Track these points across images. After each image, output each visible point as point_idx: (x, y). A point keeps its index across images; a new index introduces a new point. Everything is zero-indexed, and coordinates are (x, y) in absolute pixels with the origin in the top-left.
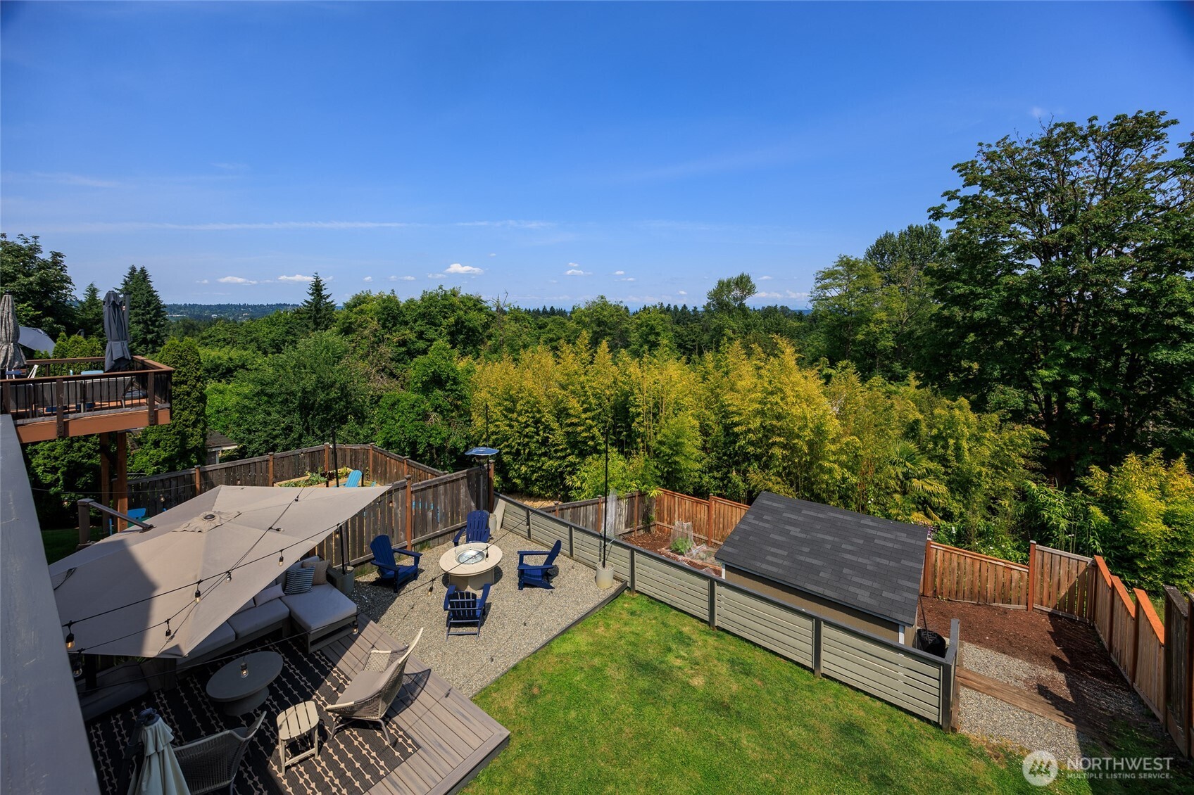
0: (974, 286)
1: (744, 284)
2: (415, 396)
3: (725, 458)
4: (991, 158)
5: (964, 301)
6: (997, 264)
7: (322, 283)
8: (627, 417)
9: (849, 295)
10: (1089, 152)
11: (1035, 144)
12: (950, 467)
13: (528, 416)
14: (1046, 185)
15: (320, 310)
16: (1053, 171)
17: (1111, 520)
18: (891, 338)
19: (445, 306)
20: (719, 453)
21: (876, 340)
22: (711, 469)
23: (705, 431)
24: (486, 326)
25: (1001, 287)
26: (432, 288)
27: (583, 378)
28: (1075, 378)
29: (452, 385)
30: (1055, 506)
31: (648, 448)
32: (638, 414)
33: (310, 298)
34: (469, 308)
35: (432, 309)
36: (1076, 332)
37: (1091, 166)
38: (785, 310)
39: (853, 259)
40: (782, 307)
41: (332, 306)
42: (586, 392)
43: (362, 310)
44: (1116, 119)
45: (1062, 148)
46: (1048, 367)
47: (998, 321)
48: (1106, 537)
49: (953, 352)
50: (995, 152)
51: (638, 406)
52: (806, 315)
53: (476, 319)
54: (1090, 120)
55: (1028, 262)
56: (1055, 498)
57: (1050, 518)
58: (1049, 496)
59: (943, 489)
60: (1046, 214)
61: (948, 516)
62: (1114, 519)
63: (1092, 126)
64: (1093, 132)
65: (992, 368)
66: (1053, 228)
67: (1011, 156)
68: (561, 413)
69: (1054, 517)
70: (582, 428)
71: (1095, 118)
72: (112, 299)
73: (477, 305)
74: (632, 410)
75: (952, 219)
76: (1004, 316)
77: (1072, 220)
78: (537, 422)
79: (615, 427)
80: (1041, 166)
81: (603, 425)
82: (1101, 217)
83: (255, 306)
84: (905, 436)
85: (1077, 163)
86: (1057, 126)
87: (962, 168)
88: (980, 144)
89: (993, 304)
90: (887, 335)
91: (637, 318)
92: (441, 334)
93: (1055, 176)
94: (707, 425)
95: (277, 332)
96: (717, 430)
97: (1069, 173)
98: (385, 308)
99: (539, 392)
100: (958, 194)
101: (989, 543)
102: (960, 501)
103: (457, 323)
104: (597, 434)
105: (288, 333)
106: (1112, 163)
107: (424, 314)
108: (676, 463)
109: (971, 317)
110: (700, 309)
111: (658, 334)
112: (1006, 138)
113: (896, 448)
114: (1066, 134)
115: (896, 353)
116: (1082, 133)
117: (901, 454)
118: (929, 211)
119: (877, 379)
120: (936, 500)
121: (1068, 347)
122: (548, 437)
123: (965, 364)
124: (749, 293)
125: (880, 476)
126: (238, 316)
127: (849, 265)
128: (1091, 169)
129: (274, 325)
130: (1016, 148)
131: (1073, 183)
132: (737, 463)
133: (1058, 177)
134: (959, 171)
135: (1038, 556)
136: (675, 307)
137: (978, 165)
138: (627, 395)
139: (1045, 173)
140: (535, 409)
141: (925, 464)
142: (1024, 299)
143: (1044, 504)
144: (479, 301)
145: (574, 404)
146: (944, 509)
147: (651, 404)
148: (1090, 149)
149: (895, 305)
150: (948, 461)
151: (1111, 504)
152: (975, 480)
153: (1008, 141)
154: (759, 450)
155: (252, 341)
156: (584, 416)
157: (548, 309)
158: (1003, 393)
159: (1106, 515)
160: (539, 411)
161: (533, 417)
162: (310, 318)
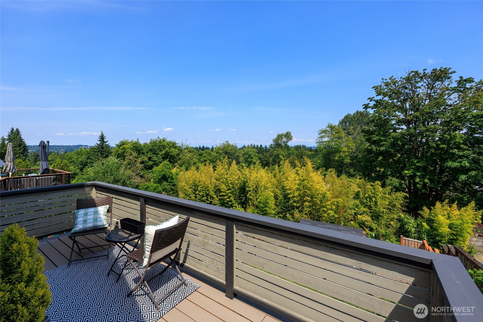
0: (381, 137)
1: (288, 136)
2: (155, 185)
3: (284, 208)
4: (387, 84)
5: (377, 143)
6: (389, 128)
7: (104, 136)
8: (245, 192)
9: (332, 140)
10: (424, 83)
11: (403, 79)
12: (372, 210)
13: (203, 193)
14: (408, 96)
15: (103, 148)
16: (410, 90)
17: (430, 227)
18: (349, 159)
19: (160, 146)
20: (282, 207)
21: (343, 160)
22: (278, 213)
23: (276, 197)
24: (178, 155)
25: (391, 137)
26: (155, 138)
27: (226, 176)
28: (419, 174)
29: (171, 180)
30: (410, 223)
31: (253, 205)
32: (250, 191)
33: (99, 143)
34: (171, 147)
35: (155, 147)
36: (419, 155)
37: (425, 88)
38: (304, 147)
39: (333, 125)
40: (303, 145)
41: (108, 146)
42: (228, 182)
43: (124, 148)
44: (433, 70)
45: (413, 81)
46: (408, 170)
47: (390, 151)
48: (429, 234)
49: (373, 164)
50: (388, 82)
51: (250, 187)
52: (313, 149)
53: (174, 152)
54: (424, 70)
55: (402, 127)
56: (410, 220)
57: (408, 228)
58: (408, 219)
59: (369, 219)
60: (408, 107)
61: (371, 230)
62: (431, 227)
63: (424, 73)
64: (425, 75)
65: (387, 171)
66: (411, 113)
67: (394, 84)
68: (218, 191)
69: (410, 227)
70: (227, 197)
71: (425, 69)
72: (43, 144)
73: (173, 145)
74: (247, 189)
75: (372, 109)
76: (392, 149)
77: (418, 110)
78: (207, 195)
79: (240, 196)
80: (406, 88)
81: (235, 195)
82: (427, 109)
83: (67, 146)
84: (355, 198)
85: (419, 87)
86: (412, 72)
87: (376, 88)
88: (383, 79)
89: (387, 144)
90: (347, 157)
91: (243, 151)
92: (159, 158)
93: (411, 92)
94: (277, 195)
95: (83, 158)
96: (281, 197)
97: (416, 91)
98: (134, 147)
99: (208, 182)
100: (374, 99)
101: (386, 239)
102: (376, 223)
103: (166, 154)
104: (233, 199)
105: (88, 158)
106: (432, 88)
107: (151, 150)
108: (266, 210)
109: (379, 150)
110: (268, 146)
111: (252, 158)
112: (392, 77)
113: (352, 203)
114: (415, 75)
115: (351, 165)
116: (421, 75)
117: (353, 205)
118: (363, 106)
119: (343, 176)
120: (367, 223)
121: (416, 161)
122: (212, 201)
123: (378, 169)
124: (290, 140)
125: (346, 214)
126: (59, 151)
127: (332, 127)
128: (425, 89)
129: (79, 155)
130: (396, 81)
131: (418, 95)
132: (289, 210)
133: (412, 93)
134: (375, 89)
135: (404, 241)
136: (257, 146)
137: (382, 87)
138: (245, 183)
139: (407, 91)
140: (206, 189)
141: (363, 209)
142: (399, 142)
143: (406, 223)
144: (175, 143)
145: (223, 187)
146: (370, 227)
147: (254, 187)
148: (424, 81)
149: (350, 145)
150: (371, 207)
151: (430, 222)
152: (381, 214)
153: (393, 78)
154: (298, 205)
155: (72, 162)
156: (227, 192)
157: (202, 147)
158: (391, 180)
159: (428, 226)
160: (208, 191)
161: (206, 193)
162: (99, 151)
